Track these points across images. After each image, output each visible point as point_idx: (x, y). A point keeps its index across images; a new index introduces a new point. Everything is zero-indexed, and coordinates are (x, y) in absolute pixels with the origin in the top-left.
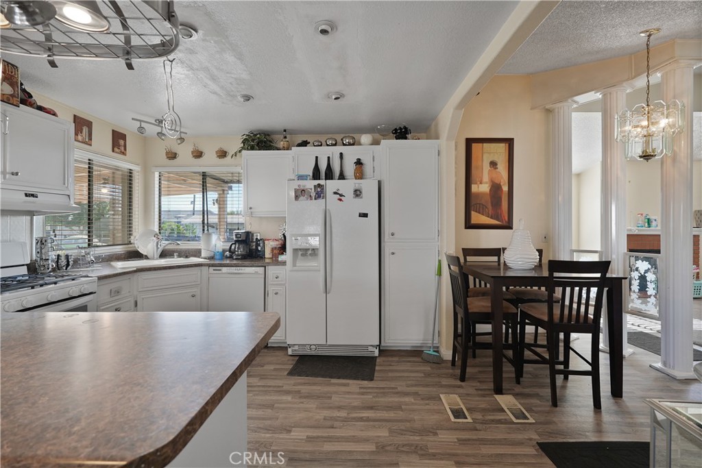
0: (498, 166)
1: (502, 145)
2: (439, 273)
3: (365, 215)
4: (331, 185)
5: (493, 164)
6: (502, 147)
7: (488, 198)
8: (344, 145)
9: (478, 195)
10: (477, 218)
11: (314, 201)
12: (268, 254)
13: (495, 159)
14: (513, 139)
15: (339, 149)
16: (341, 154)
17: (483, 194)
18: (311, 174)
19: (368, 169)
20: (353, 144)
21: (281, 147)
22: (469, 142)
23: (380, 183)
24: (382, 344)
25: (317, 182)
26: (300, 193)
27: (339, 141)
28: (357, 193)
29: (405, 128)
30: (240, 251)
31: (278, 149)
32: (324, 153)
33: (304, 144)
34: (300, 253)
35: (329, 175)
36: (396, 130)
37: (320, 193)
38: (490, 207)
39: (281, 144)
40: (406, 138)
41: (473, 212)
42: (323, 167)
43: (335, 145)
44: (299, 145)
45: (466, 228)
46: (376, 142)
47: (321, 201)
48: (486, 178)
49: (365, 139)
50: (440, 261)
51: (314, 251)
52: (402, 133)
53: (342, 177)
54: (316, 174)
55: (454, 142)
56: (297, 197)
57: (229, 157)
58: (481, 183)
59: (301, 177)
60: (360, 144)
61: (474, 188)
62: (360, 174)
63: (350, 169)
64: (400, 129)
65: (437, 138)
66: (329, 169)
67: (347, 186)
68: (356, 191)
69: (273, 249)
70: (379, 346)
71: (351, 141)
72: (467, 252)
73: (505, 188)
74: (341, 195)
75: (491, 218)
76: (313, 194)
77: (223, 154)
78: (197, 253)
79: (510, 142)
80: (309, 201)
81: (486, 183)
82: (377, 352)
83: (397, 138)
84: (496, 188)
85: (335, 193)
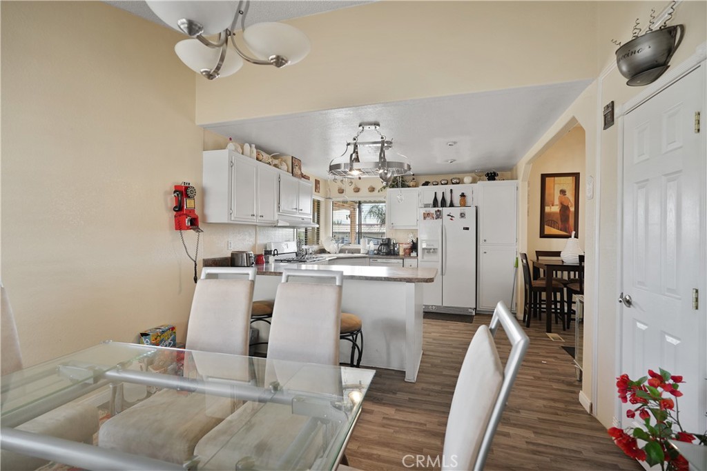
0: (567, 193)
1: (570, 178)
2: (517, 266)
3: (467, 229)
4: (446, 211)
5: (563, 192)
6: (570, 180)
7: (559, 216)
8: (453, 184)
9: (550, 214)
10: (549, 230)
11: (435, 220)
12: (401, 253)
13: (564, 188)
14: (579, 173)
15: (450, 187)
16: (451, 190)
17: (554, 213)
18: (432, 203)
19: (469, 199)
20: (458, 183)
21: (411, 185)
22: (544, 177)
23: (476, 207)
24: (478, 309)
25: (436, 209)
26: (426, 216)
27: (450, 181)
28: (462, 215)
29: (494, 173)
30: (384, 250)
31: (409, 187)
32: (440, 190)
33: (426, 184)
34: (426, 251)
35: (444, 204)
36: (488, 174)
37: (439, 215)
38: (560, 223)
39: (411, 184)
40: (494, 179)
41: (546, 226)
42: (440, 198)
43: (447, 184)
44: (423, 185)
45: (541, 237)
46: (474, 181)
47: (440, 220)
48: (557, 202)
49: (467, 179)
50: (517, 258)
51: (435, 250)
52: (492, 176)
53: (452, 205)
54: (435, 204)
55: (527, 183)
56: (425, 218)
57: (376, 191)
58: (553, 206)
59: (426, 206)
60: (463, 183)
61: (547, 209)
62: (463, 204)
63: (457, 200)
64: (491, 174)
65: (517, 179)
66: (443, 199)
67: (455, 211)
68: (461, 214)
69: (405, 250)
70: (476, 309)
71: (458, 181)
72: (539, 254)
73: (572, 209)
74: (452, 217)
75: (561, 230)
76: (435, 216)
77: (372, 190)
78: (358, 251)
79: (576, 176)
80: (432, 220)
81: (557, 205)
82: (474, 314)
83: (489, 179)
84: (564, 208)
85: (448, 215)
